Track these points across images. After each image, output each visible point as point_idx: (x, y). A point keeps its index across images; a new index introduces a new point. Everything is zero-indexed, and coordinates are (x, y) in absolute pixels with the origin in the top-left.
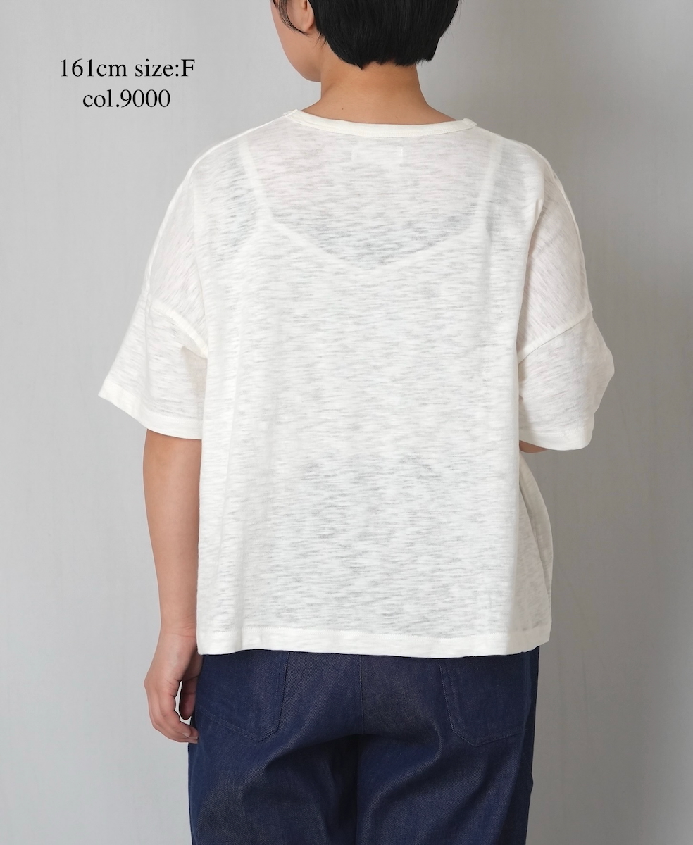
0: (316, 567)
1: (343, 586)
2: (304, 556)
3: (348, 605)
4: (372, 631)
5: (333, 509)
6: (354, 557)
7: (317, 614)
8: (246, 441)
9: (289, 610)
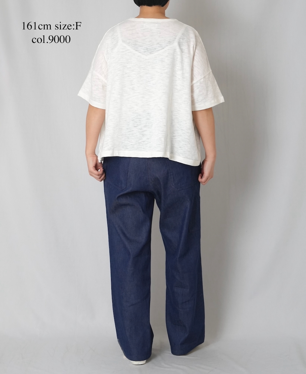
0: (133, 134)
1: (140, 139)
2: (130, 132)
3: (141, 145)
4: (147, 151)
5: (137, 119)
6: (143, 132)
7: (133, 147)
8: (114, 101)
9: (126, 146)
